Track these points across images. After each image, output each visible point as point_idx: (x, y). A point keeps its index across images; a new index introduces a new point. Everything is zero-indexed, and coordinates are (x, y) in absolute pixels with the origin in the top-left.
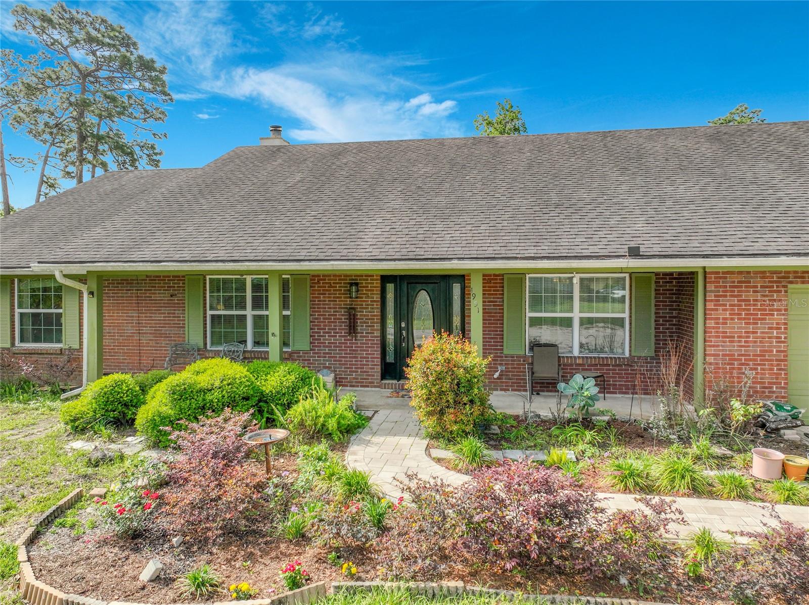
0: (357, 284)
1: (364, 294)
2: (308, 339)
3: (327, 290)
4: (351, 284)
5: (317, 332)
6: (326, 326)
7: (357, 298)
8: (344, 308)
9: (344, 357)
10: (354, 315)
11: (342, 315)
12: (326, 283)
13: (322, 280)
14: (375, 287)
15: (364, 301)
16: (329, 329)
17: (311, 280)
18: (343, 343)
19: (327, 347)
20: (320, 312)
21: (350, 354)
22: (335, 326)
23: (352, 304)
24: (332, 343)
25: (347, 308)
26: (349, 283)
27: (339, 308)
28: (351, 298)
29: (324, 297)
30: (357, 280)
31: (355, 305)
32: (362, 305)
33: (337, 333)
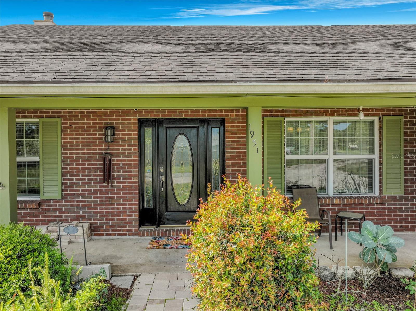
0: (113, 128)
1: (121, 138)
2: (59, 187)
3: (80, 135)
4: (106, 128)
5: (69, 180)
6: (79, 172)
7: (112, 142)
8: (99, 153)
9: (99, 205)
10: (110, 160)
11: (97, 161)
12: (80, 127)
13: (74, 123)
14: (133, 131)
15: (120, 146)
16: (83, 176)
17: (62, 124)
18: (98, 190)
19: (81, 194)
20: (73, 157)
21: (106, 201)
22: (89, 172)
23: (107, 149)
24: (87, 190)
25: (102, 153)
26: (103, 127)
27: (94, 153)
28: (106, 142)
29: (77, 142)
30: (113, 123)
31: (111, 150)
32: (119, 149)
33: (92, 179)
